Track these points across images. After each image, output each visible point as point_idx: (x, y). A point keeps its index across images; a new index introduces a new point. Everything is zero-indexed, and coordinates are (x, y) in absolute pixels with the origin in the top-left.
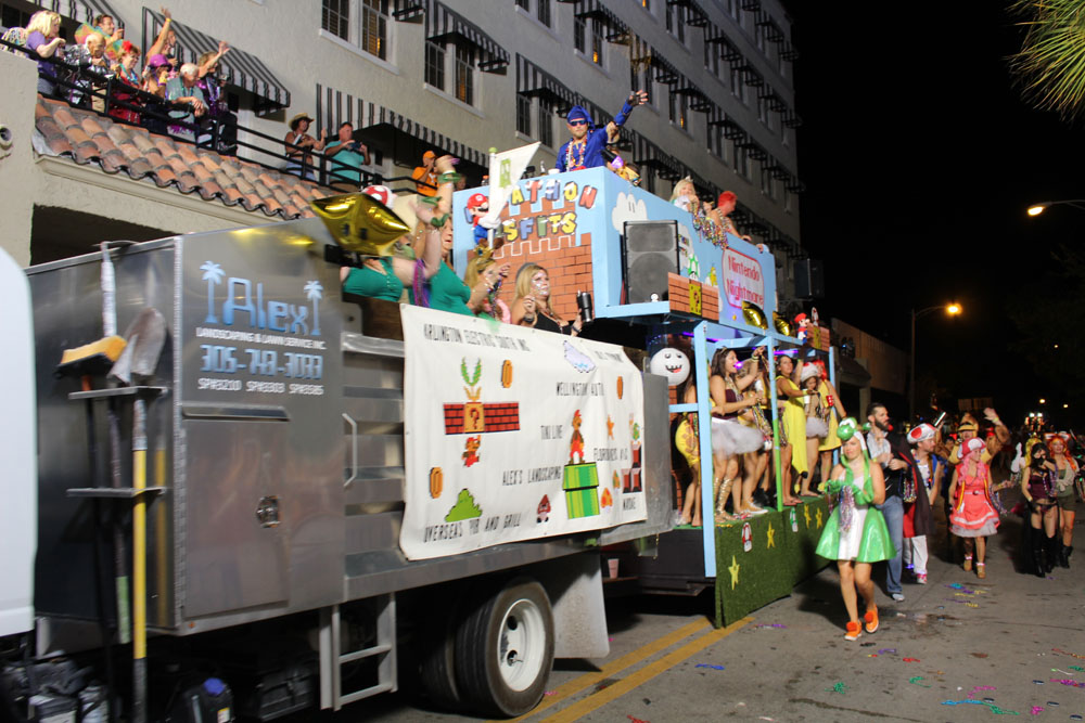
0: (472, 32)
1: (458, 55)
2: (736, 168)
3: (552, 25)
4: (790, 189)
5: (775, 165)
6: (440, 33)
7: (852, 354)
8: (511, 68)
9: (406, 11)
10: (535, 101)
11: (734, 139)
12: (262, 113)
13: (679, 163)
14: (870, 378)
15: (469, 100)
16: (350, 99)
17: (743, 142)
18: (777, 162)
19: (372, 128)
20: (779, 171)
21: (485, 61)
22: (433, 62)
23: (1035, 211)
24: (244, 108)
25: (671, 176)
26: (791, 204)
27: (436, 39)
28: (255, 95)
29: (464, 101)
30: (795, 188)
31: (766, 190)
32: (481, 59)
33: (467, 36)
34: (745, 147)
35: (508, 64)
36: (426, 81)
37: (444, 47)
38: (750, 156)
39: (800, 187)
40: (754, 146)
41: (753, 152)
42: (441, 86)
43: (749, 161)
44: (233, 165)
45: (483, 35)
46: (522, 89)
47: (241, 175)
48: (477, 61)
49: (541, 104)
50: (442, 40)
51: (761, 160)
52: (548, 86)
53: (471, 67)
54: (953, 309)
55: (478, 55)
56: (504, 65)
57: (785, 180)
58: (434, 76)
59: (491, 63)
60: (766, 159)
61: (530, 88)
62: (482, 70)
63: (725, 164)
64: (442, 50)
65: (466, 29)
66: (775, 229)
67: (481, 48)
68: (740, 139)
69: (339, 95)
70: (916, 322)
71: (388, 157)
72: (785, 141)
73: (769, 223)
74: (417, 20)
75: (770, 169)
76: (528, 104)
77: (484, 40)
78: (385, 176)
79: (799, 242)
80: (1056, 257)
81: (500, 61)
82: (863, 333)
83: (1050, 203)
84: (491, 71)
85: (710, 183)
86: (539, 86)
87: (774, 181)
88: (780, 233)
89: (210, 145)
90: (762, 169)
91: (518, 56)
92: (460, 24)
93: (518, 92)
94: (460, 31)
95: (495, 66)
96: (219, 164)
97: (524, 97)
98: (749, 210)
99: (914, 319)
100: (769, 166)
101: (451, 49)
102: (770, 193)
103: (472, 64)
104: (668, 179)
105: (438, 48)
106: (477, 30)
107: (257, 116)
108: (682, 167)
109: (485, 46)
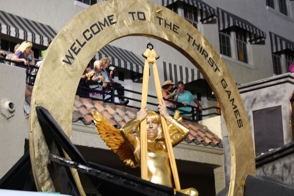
0: (244, 24)
1: (237, 37)
3: (288, 14)
6: (226, 27)
8: (268, 41)
9: (207, 18)
10: (283, 57)
12: (136, 80)
15: (245, 60)
16: (181, 68)
19: (193, 82)
21: (252, 39)
22: (224, 43)
24: (127, 78)
27: (224, 31)
28: (132, 72)
29: (243, 61)
32: (250, 38)
33: (241, 27)
35: (265, 38)
36: (221, 53)
37: (229, 34)
42: (229, 55)
44: (122, 110)
45: (250, 25)
46: (275, 51)
47: (126, 115)
48: (248, 39)
49: (286, 58)
50: (228, 30)
52: (289, 48)
53: (245, 43)
55: (248, 36)
56: (263, 39)
58: (225, 50)
59: (255, 39)
61: (279, 50)
62: (251, 43)
64: (228, 36)
65: (240, 23)
67: (249, 32)
69: (175, 66)
71: (204, 96)
74: (213, 22)
76: (279, 59)
77: (251, 27)
78: (203, 107)
81: (260, 38)
84: (256, 43)
86: (284, 48)
89: (110, 100)
91: (270, 33)
92: (236, 21)
93: (272, 53)
94: (237, 25)
95: (258, 41)
96: (115, 110)
97: (276, 56)
101: (233, 35)
103: (245, 41)
105: (226, 35)
106: (246, 23)
107: (134, 81)
109: (251, 31)
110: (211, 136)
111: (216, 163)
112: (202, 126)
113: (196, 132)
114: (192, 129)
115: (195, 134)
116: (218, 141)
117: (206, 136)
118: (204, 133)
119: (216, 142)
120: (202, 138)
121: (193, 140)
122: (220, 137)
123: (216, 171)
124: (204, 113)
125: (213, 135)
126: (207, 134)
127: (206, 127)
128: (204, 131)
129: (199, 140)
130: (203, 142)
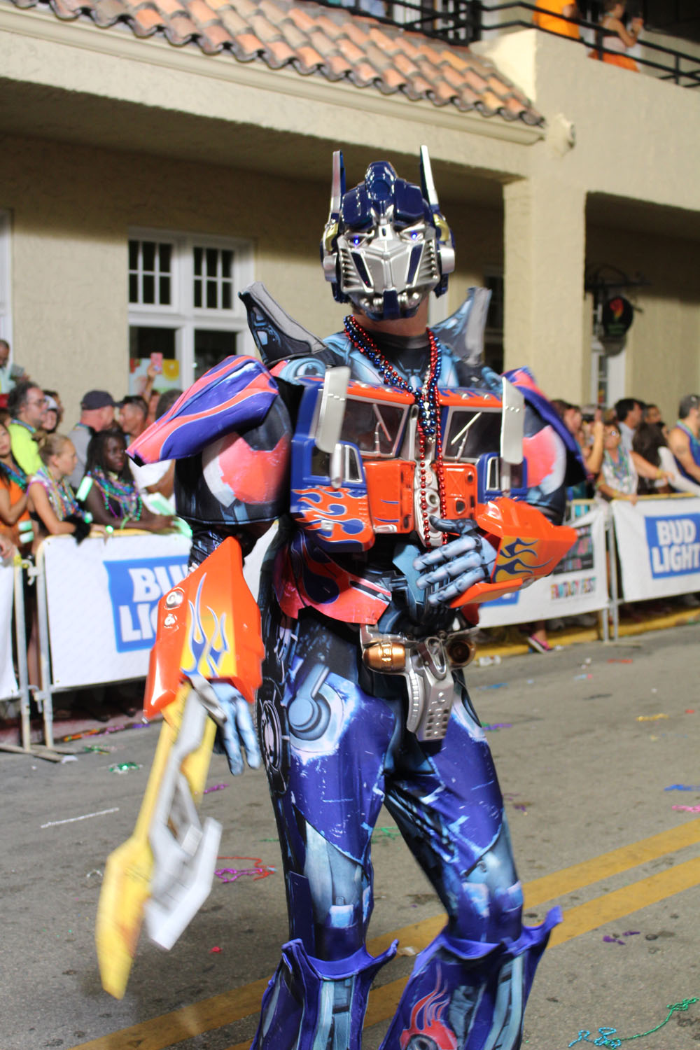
110: (502, 90)
111: (512, 169)
112: (480, 60)
113: (461, 74)
114: (451, 67)
115: (458, 82)
116: (525, 106)
117: (489, 90)
118: (484, 79)
119: (516, 108)
120: (477, 93)
121: (452, 99)
122: (530, 93)
123: (510, 192)
124: (488, 19)
125: (510, 86)
126: (494, 84)
127: (491, 61)
128: (484, 73)
129: (470, 98)
130: (480, 106)
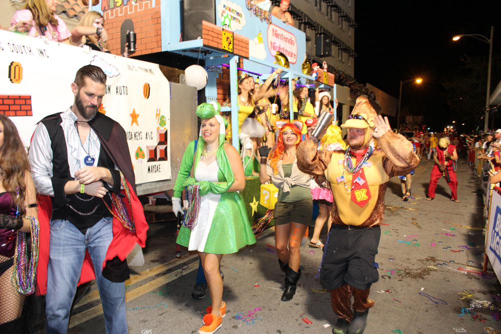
2: (327, 15)
4: (351, 26)
5: (344, 15)
7: (374, 99)
11: (328, 3)
13: (302, 13)
14: (381, 109)
17: (331, 4)
18: (346, 14)
20: (346, 17)
23: (456, 39)
25: (299, 18)
26: (351, 33)
30: (353, 26)
31: (340, 26)
34: (332, 6)
38: (334, 10)
39: (355, 25)
40: (335, 6)
41: (335, 9)
43: (333, 13)
51: (339, 12)
54: (419, 81)
57: (349, 22)
60: (341, 12)
63: (323, 14)
66: (343, 43)
68: (330, 2)
70: (402, 86)
72: (350, 4)
73: (341, 41)
75: (342, 17)
79: (353, 49)
80: (463, 60)
82: (379, 90)
83: (463, 35)
85: (316, 22)
87: (344, 22)
88: (346, 45)
90: (339, 17)
98: (332, 35)
99: (401, 85)
100: (342, 15)
102: (342, 28)
104: (297, 20)
108: (303, 15)
